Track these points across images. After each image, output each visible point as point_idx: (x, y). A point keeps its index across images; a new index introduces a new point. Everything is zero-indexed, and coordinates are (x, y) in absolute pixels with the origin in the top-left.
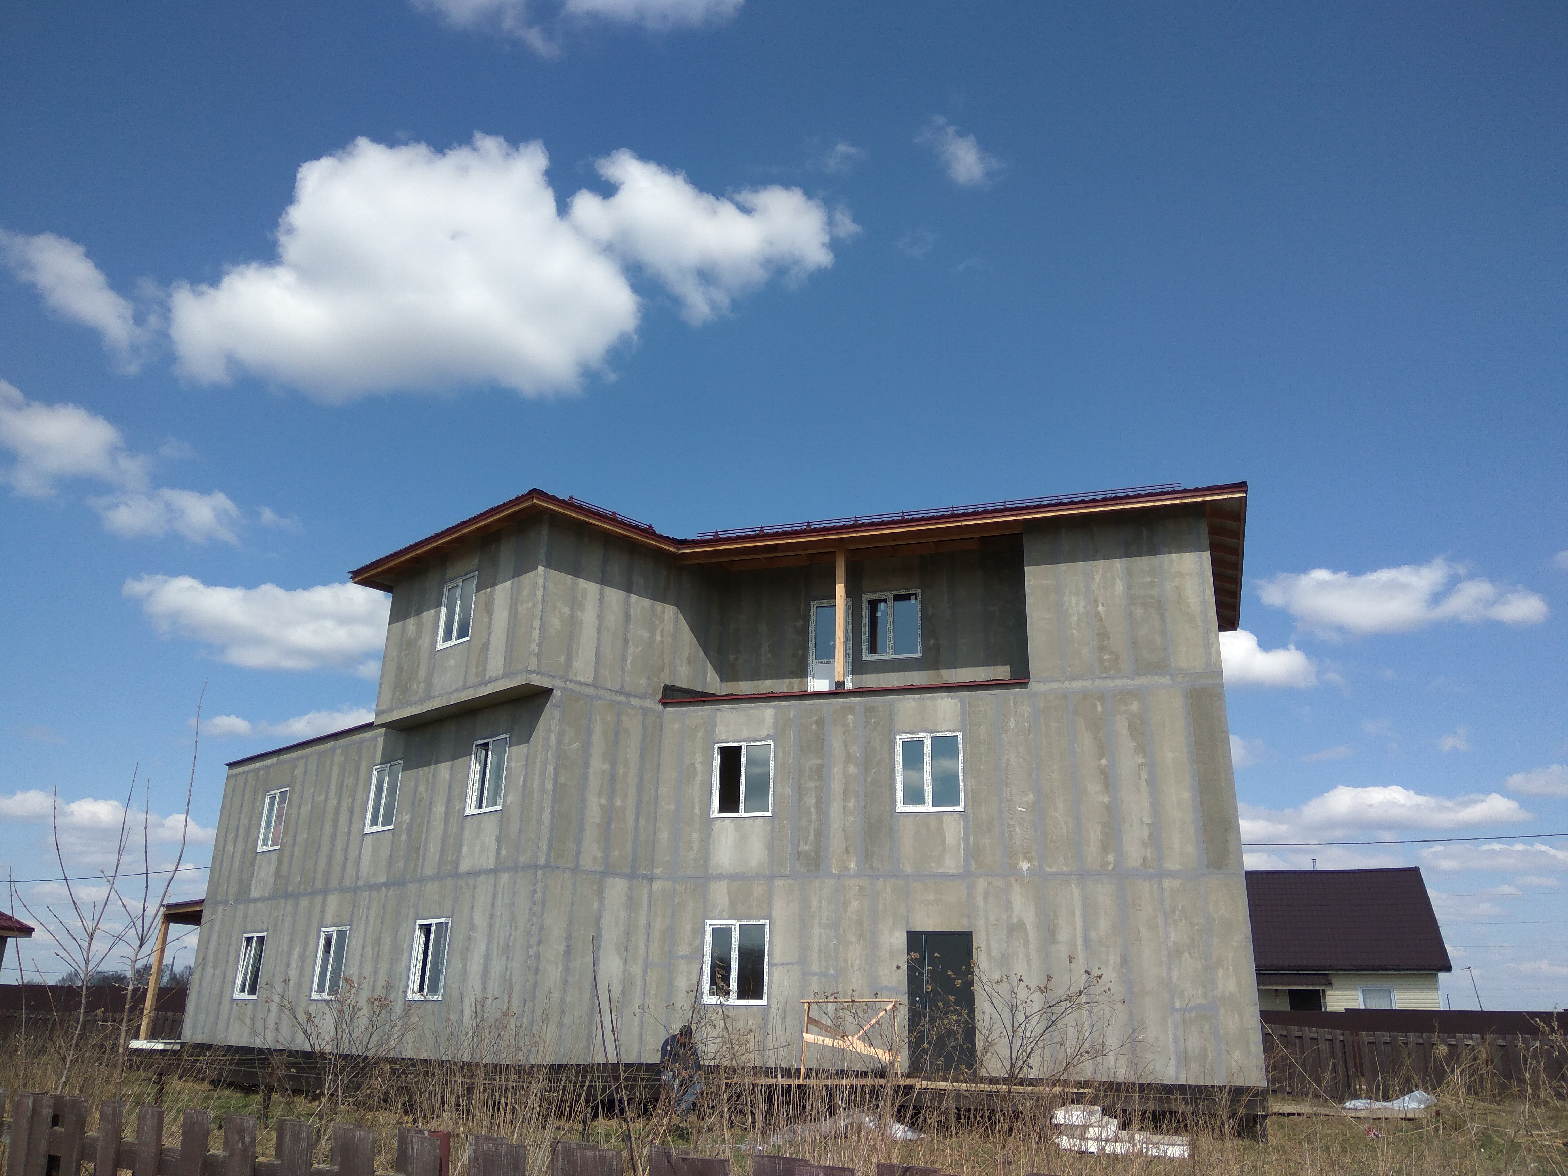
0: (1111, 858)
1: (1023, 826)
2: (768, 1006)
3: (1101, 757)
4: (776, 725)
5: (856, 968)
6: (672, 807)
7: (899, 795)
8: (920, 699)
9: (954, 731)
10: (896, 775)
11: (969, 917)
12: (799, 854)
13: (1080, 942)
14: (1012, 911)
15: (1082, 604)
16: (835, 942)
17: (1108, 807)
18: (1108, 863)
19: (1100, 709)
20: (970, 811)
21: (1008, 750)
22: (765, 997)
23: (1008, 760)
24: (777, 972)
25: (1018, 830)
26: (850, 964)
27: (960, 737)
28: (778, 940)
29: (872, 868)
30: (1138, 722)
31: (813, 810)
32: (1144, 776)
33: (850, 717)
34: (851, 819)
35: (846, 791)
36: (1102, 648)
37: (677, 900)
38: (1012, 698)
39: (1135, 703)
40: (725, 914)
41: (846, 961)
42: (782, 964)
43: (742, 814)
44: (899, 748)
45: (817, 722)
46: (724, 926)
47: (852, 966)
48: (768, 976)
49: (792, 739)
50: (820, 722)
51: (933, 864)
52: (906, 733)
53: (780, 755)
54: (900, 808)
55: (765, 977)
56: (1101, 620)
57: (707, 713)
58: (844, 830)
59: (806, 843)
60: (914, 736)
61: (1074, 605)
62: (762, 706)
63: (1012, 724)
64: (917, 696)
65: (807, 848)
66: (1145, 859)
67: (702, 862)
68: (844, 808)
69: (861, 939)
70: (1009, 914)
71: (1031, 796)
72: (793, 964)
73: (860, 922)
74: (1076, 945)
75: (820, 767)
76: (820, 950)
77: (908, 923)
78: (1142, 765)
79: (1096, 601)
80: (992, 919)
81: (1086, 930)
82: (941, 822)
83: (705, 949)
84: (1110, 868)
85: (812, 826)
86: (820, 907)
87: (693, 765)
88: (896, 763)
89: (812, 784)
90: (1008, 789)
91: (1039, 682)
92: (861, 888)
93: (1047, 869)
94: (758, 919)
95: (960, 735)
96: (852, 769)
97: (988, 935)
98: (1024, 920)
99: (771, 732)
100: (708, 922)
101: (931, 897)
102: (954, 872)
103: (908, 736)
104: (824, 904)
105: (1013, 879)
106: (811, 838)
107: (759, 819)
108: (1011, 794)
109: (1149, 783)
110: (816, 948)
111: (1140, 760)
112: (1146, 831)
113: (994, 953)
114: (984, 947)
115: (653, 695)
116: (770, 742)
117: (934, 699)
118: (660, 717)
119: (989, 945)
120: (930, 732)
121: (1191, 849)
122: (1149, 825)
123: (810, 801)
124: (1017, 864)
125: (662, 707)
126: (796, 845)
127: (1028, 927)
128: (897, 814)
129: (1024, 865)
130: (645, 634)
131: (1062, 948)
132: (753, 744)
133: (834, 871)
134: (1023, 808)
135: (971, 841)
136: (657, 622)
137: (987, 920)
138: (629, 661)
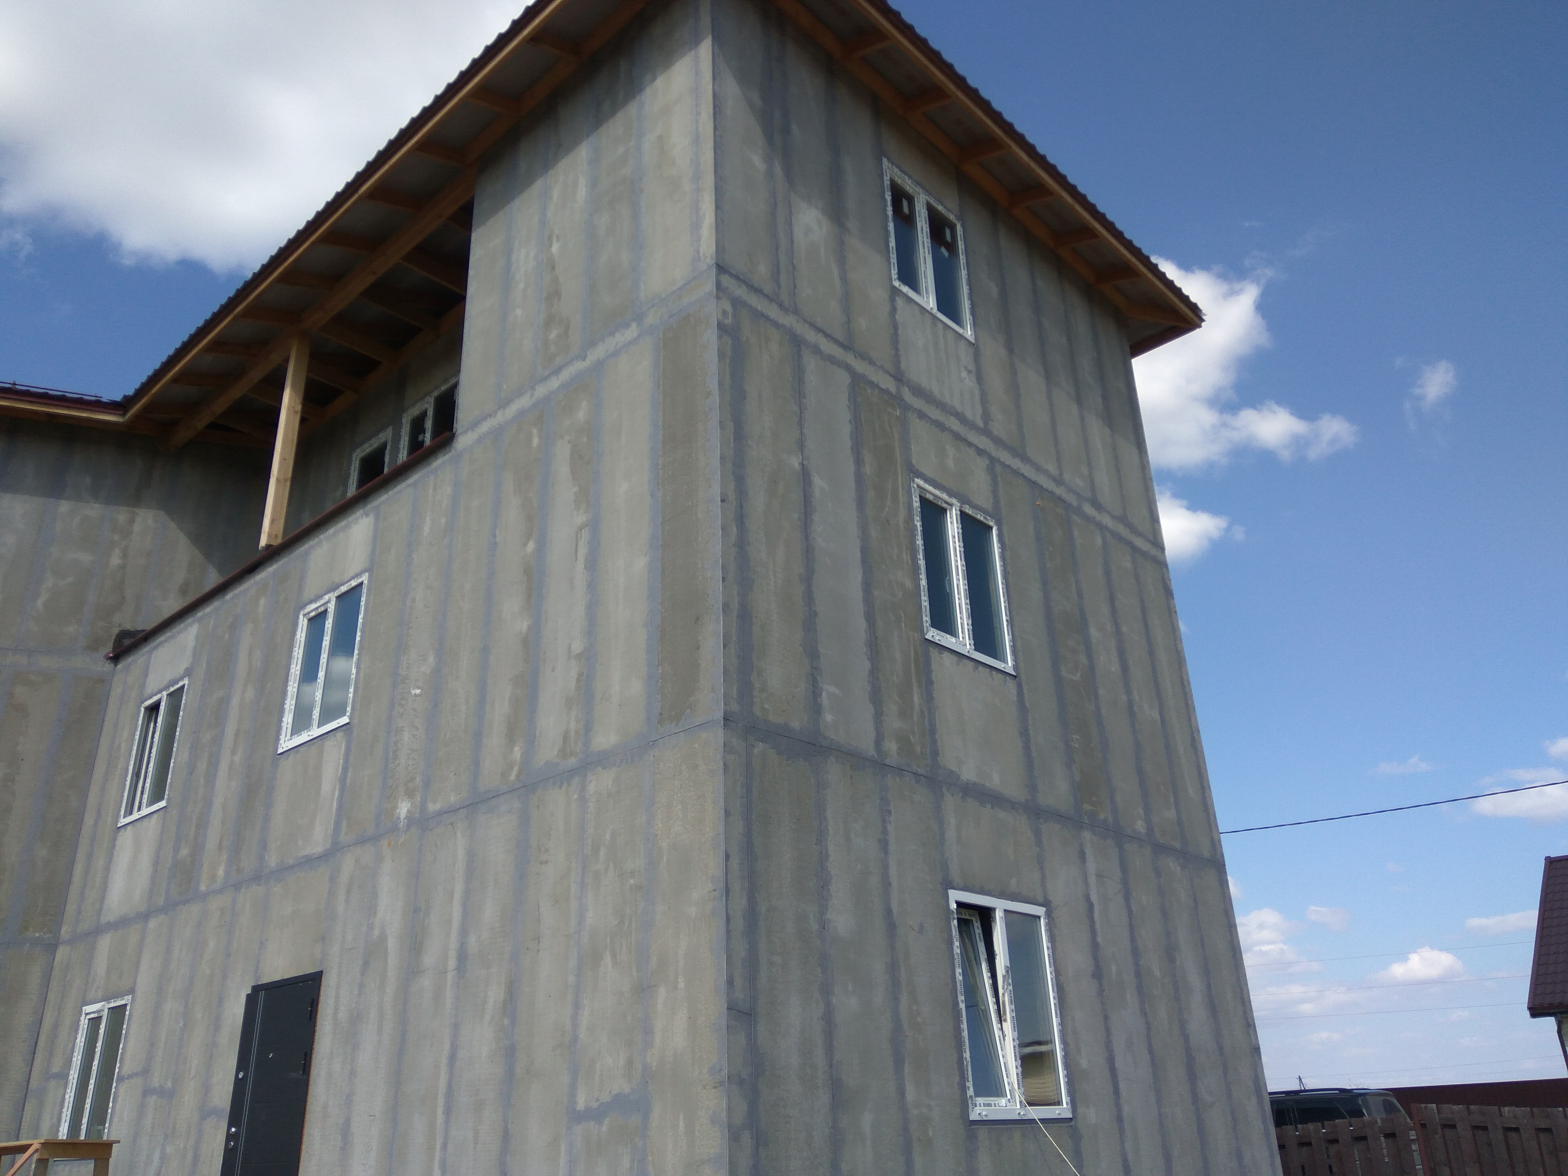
1: (413, 726)
3: (528, 537)
4: (194, 652)
6: (93, 821)
7: (288, 719)
8: (334, 534)
9: (361, 574)
10: (291, 683)
11: (324, 939)
12: (176, 867)
13: (452, 962)
14: (375, 914)
15: (532, 254)
16: (181, 1024)
17: (526, 641)
18: (513, 766)
19: (536, 441)
20: (357, 720)
21: (416, 581)
23: (414, 600)
24: (122, 1090)
25: (406, 736)
26: (188, 1067)
27: (366, 582)
28: (133, 1031)
29: (237, 870)
30: (585, 440)
31: (202, 781)
32: (582, 552)
33: (262, 602)
34: (234, 784)
35: (237, 734)
36: (549, 322)
37: (68, 977)
38: (432, 479)
39: (584, 402)
40: (101, 992)
41: (185, 1061)
42: (129, 1077)
43: (142, 812)
44: (302, 633)
45: (230, 627)
46: (96, 1015)
47: (190, 1069)
48: (113, 1100)
49: (204, 666)
50: (234, 626)
51: (300, 842)
52: (312, 602)
53: (190, 698)
54: (284, 745)
55: (111, 1103)
56: (553, 268)
57: (145, 657)
58: (224, 808)
59: (186, 843)
60: (318, 604)
61: (523, 262)
62: (189, 623)
63: (427, 527)
64: (332, 531)
65: (185, 852)
66: (566, 737)
67: (98, 905)
68: (231, 767)
69: (207, 1014)
70: (371, 920)
71: (431, 659)
72: (137, 1074)
73: (211, 980)
74: (445, 971)
75: (221, 703)
76: (166, 1043)
77: (256, 971)
78: (581, 528)
79: (550, 238)
80: (350, 937)
81: (464, 932)
82: (319, 755)
84: (513, 775)
85: (197, 810)
86: (179, 960)
87: (120, 746)
88: (292, 661)
89: (208, 737)
90: (406, 657)
91: (466, 432)
92: (222, 912)
93: (431, 807)
94: (123, 995)
95: (365, 579)
96: (249, 693)
97: (339, 974)
98: (388, 930)
99: (189, 663)
100: (85, 1009)
101: (289, 909)
102: (320, 848)
103: (312, 609)
105: (386, 843)
106: (192, 832)
108: (408, 666)
109: (587, 564)
110: (163, 1041)
111: (581, 518)
112: (574, 673)
113: (342, 1014)
114: (331, 1002)
115: (93, 647)
116: (186, 681)
117: (348, 526)
118: (103, 681)
119: (337, 997)
120: (334, 590)
121: (637, 687)
122: (579, 656)
123: (202, 766)
124: (395, 808)
125: (112, 665)
126: (176, 850)
127: (392, 944)
128: (279, 756)
129: (404, 808)
130: (85, 557)
131: (427, 982)
132: (172, 689)
133: (203, 888)
134: (418, 688)
135: (348, 781)
136: (115, 538)
137: (344, 939)
138: (41, 600)
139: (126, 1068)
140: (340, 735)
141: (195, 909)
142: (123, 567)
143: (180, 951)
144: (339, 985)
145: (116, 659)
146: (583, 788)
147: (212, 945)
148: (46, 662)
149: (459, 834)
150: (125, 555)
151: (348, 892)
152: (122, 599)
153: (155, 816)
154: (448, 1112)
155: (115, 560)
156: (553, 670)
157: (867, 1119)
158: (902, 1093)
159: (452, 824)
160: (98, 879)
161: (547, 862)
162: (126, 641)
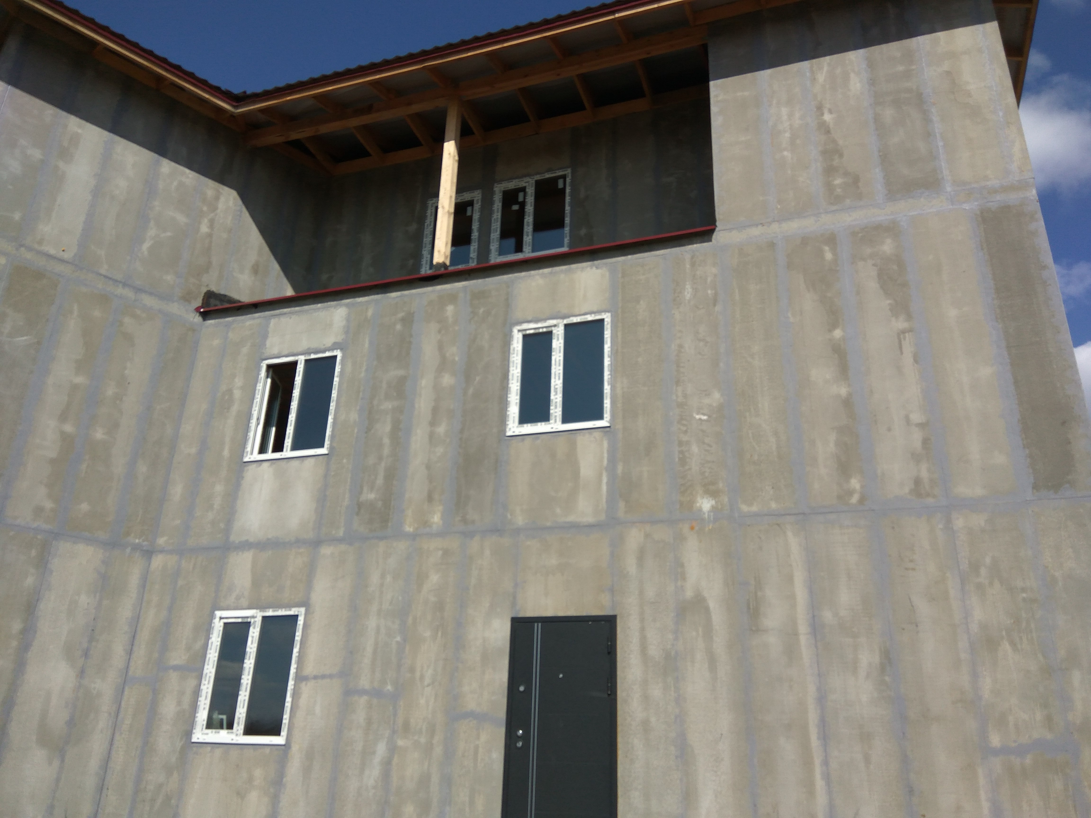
0: (855, 483)
1: (704, 443)
2: (287, 746)
3: (833, 326)
4: (347, 330)
5: (427, 681)
6: (193, 450)
7: (514, 410)
8: (551, 273)
9: (599, 312)
10: (511, 382)
11: (612, 591)
12: (360, 506)
13: (803, 628)
14: (684, 579)
15: (797, 115)
16: (398, 639)
17: (847, 403)
18: (850, 493)
19: (829, 256)
20: (619, 426)
21: (680, 331)
22: (284, 733)
23: (681, 346)
24: (306, 689)
25: (695, 449)
26: (418, 674)
27: (608, 320)
28: (314, 639)
29: (464, 521)
30: (895, 267)
31: (386, 441)
32: (908, 349)
33: (450, 309)
34: (440, 450)
35: (435, 411)
36: (830, 171)
37: (180, 583)
38: (688, 257)
39: (889, 241)
40: (244, 602)
41: (412, 670)
42: (315, 677)
43: (287, 452)
44: (517, 345)
45: (403, 320)
46: (240, 620)
47: (422, 678)
48: (293, 696)
49: (367, 345)
50: (408, 320)
51: (558, 511)
52: (529, 322)
53: (349, 368)
54: (513, 430)
55: (289, 699)
56: (828, 132)
57: (258, 321)
58: (428, 467)
59: (372, 489)
60: (539, 325)
61: (785, 117)
62: (330, 307)
63: (688, 293)
64: (546, 271)
65: (372, 496)
66: (917, 482)
67: (222, 525)
68: (431, 435)
69: (440, 634)
70: (679, 583)
71: (717, 395)
72: (331, 676)
73: (440, 606)
74: (796, 634)
75: (402, 380)
76: (375, 652)
77: (514, 604)
78: (904, 332)
79: (820, 108)
80: (650, 593)
81: (814, 607)
82: (573, 446)
83: (208, 656)
84: (855, 499)
85: (383, 464)
86: (382, 585)
87: (230, 391)
88: (511, 365)
89: (388, 405)
90: (680, 389)
91: (730, 230)
92: (446, 553)
93: (745, 508)
94: (289, 607)
95: (607, 317)
96: (447, 380)
97: (642, 620)
98: (706, 594)
99: (339, 339)
100: (218, 614)
101: (553, 561)
102: (590, 519)
103: (531, 328)
104: (389, 579)
105: (686, 528)
106: (380, 481)
107: (309, 459)
108: (685, 396)
109: (916, 360)
110: (369, 649)
111: (901, 324)
112: (917, 437)
113: (654, 651)
115: (186, 298)
116: (338, 353)
118: (194, 330)
119: (643, 637)
120: (561, 318)
121: (1000, 459)
122: (921, 425)
123: (384, 428)
124: (693, 502)
126: (355, 492)
127: (712, 604)
128: (507, 438)
129: (706, 504)
131: (772, 639)
132: (313, 356)
133: (409, 529)
134: (704, 414)
135: (620, 471)
136: (205, 209)
137: (641, 593)
138: (146, 246)
139: (309, 670)
140: (597, 434)
141: (401, 546)
142: (210, 235)
143: (383, 576)
144: (642, 629)
145: (205, 315)
146: (948, 521)
147: (434, 578)
148: (148, 301)
149: (790, 534)
150: (211, 227)
151: (641, 558)
152: (210, 263)
154: (824, 738)
156: (889, 429)
159: (778, 525)
160: (217, 503)
161: (913, 569)
162: (212, 301)
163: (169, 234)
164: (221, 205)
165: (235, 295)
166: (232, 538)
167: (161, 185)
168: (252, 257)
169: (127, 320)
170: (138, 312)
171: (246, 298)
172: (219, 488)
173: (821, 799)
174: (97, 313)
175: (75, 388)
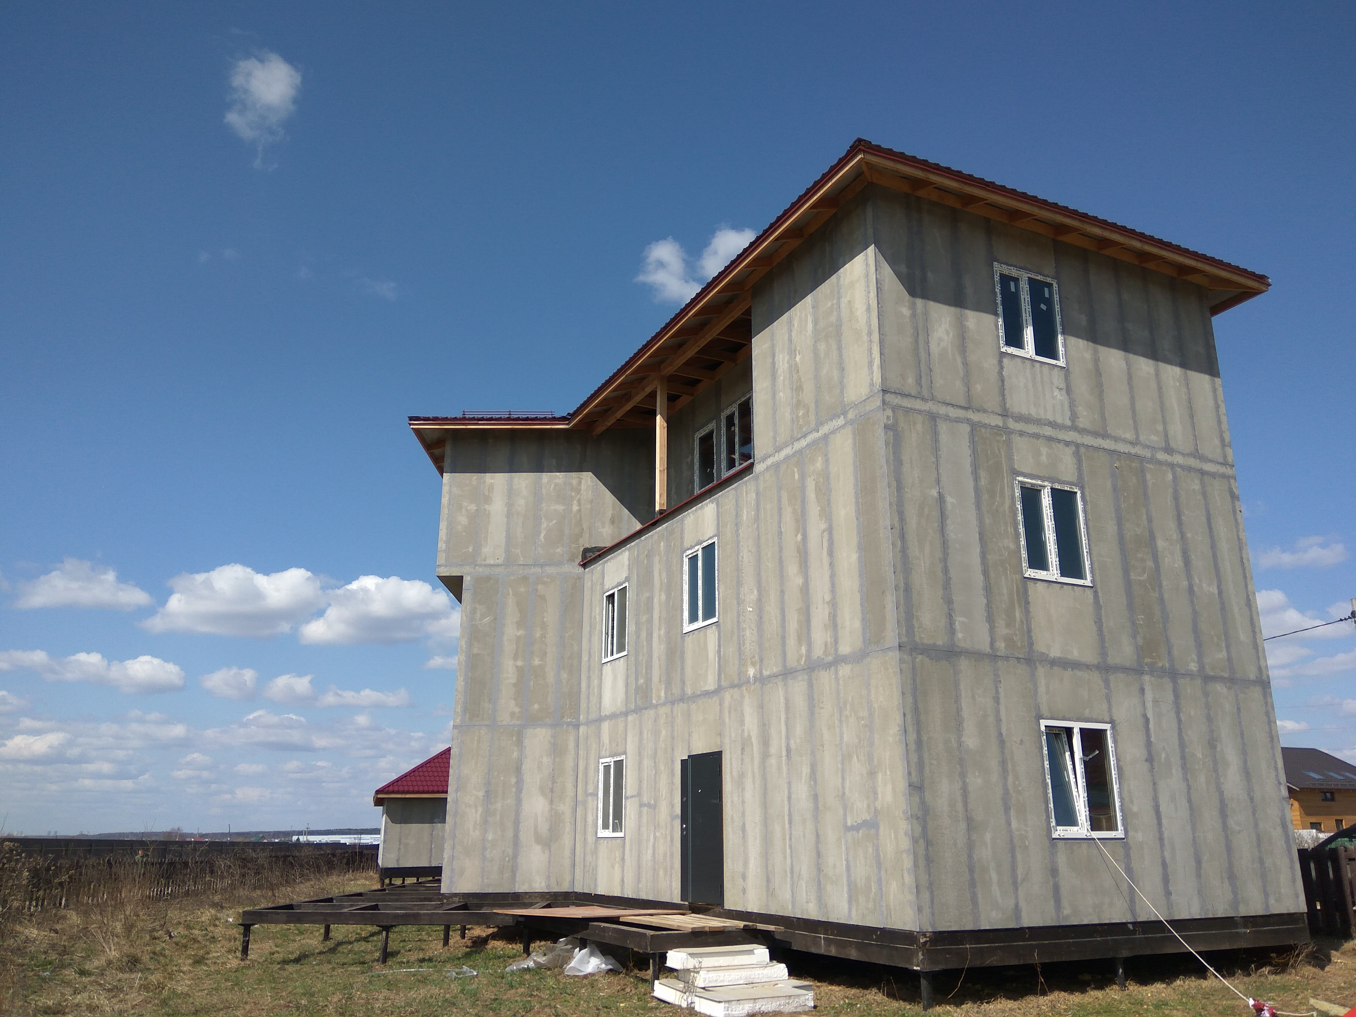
0: (803, 649)
1: (751, 628)
2: (624, 838)
3: (798, 531)
4: (629, 567)
6: (587, 659)
7: (686, 614)
8: (696, 510)
9: (713, 537)
11: (720, 735)
12: (638, 688)
13: (784, 751)
14: (744, 724)
15: (786, 359)
16: (654, 772)
17: (802, 590)
18: (802, 657)
19: (797, 476)
20: (721, 621)
21: (743, 546)
22: (623, 829)
23: (743, 558)
24: (628, 803)
25: (748, 633)
26: (661, 793)
28: (628, 773)
29: (671, 694)
30: (822, 480)
31: (645, 643)
32: (826, 544)
33: (662, 544)
34: (662, 647)
35: (660, 619)
36: (798, 405)
37: (588, 743)
38: (744, 488)
40: (608, 753)
41: (659, 791)
42: (630, 797)
43: (615, 655)
44: (686, 567)
45: (647, 556)
46: (607, 764)
47: (662, 795)
49: (636, 577)
50: (649, 556)
52: (689, 549)
53: (631, 594)
54: (686, 629)
55: (623, 809)
56: (798, 371)
57: (601, 566)
58: (659, 659)
59: (641, 677)
60: (693, 551)
61: (781, 363)
62: (623, 551)
63: (745, 516)
64: (694, 509)
65: (642, 681)
66: (826, 644)
67: (598, 706)
68: (659, 637)
69: (667, 768)
70: (743, 727)
71: (755, 592)
72: (635, 796)
73: (666, 751)
74: (781, 757)
75: (649, 600)
76: (647, 781)
77: (681, 751)
78: (824, 531)
79: (795, 351)
80: (733, 735)
81: (788, 738)
82: (705, 637)
83: (600, 786)
84: (803, 661)
85: (645, 659)
86: (648, 739)
87: (594, 618)
88: (685, 581)
89: (645, 618)
90: (743, 590)
91: (760, 462)
92: (667, 716)
93: (764, 673)
94: (621, 755)
95: (716, 540)
96: (663, 597)
97: (730, 753)
98: (751, 733)
99: (627, 573)
100: (602, 761)
101: (701, 718)
102: (712, 687)
103: (689, 553)
105: (744, 690)
106: (644, 671)
108: (744, 595)
109: (828, 552)
110: (646, 779)
111: (823, 525)
112: (827, 611)
113: (735, 773)
114: (729, 766)
115: (572, 560)
116: (627, 584)
117: (702, 508)
118: (580, 578)
119: (731, 764)
120: (701, 544)
121: (857, 624)
122: (828, 603)
123: (644, 634)
124: (747, 671)
125: (583, 569)
126: (637, 679)
127: (754, 740)
128: (684, 635)
129: (751, 672)
130: (560, 508)
131: (773, 761)
132: (620, 588)
133: (654, 702)
134: (751, 607)
135: (722, 653)
136: (573, 494)
137: (730, 736)
138: (542, 535)
139: (629, 794)
140: (714, 627)
141: (652, 712)
142: (579, 511)
143: (648, 734)
144: (731, 759)
145: (584, 566)
146: (837, 673)
147: (664, 732)
148: (550, 570)
149: (780, 688)
150: (579, 504)
151: (730, 712)
152: (583, 529)
153: (622, 659)
154: (790, 822)
155: (575, 508)
156: (817, 608)
157: (988, 836)
158: (1009, 824)
159: (776, 683)
160: (596, 691)
161: (823, 708)
162: (588, 555)
163: (555, 521)
164: (583, 487)
165: (602, 545)
166: (603, 714)
167: (544, 491)
168: (609, 513)
169: (540, 587)
170: (545, 579)
171: (609, 544)
172: (596, 682)
173: (789, 861)
174: (522, 590)
175: (518, 638)
